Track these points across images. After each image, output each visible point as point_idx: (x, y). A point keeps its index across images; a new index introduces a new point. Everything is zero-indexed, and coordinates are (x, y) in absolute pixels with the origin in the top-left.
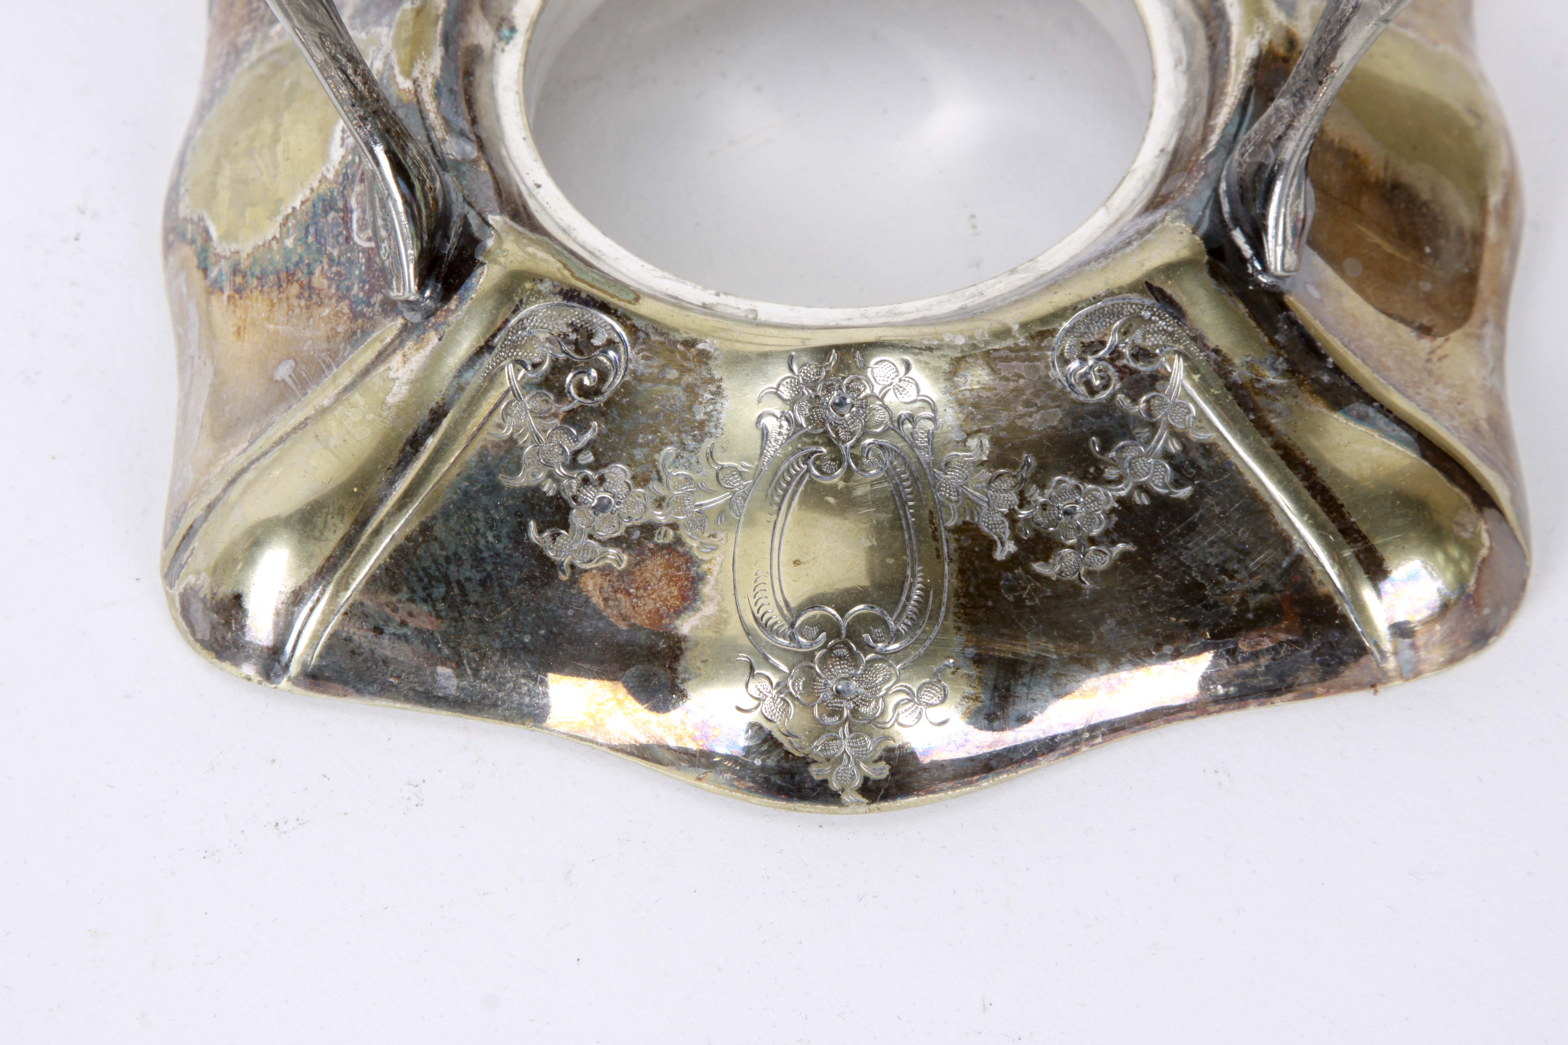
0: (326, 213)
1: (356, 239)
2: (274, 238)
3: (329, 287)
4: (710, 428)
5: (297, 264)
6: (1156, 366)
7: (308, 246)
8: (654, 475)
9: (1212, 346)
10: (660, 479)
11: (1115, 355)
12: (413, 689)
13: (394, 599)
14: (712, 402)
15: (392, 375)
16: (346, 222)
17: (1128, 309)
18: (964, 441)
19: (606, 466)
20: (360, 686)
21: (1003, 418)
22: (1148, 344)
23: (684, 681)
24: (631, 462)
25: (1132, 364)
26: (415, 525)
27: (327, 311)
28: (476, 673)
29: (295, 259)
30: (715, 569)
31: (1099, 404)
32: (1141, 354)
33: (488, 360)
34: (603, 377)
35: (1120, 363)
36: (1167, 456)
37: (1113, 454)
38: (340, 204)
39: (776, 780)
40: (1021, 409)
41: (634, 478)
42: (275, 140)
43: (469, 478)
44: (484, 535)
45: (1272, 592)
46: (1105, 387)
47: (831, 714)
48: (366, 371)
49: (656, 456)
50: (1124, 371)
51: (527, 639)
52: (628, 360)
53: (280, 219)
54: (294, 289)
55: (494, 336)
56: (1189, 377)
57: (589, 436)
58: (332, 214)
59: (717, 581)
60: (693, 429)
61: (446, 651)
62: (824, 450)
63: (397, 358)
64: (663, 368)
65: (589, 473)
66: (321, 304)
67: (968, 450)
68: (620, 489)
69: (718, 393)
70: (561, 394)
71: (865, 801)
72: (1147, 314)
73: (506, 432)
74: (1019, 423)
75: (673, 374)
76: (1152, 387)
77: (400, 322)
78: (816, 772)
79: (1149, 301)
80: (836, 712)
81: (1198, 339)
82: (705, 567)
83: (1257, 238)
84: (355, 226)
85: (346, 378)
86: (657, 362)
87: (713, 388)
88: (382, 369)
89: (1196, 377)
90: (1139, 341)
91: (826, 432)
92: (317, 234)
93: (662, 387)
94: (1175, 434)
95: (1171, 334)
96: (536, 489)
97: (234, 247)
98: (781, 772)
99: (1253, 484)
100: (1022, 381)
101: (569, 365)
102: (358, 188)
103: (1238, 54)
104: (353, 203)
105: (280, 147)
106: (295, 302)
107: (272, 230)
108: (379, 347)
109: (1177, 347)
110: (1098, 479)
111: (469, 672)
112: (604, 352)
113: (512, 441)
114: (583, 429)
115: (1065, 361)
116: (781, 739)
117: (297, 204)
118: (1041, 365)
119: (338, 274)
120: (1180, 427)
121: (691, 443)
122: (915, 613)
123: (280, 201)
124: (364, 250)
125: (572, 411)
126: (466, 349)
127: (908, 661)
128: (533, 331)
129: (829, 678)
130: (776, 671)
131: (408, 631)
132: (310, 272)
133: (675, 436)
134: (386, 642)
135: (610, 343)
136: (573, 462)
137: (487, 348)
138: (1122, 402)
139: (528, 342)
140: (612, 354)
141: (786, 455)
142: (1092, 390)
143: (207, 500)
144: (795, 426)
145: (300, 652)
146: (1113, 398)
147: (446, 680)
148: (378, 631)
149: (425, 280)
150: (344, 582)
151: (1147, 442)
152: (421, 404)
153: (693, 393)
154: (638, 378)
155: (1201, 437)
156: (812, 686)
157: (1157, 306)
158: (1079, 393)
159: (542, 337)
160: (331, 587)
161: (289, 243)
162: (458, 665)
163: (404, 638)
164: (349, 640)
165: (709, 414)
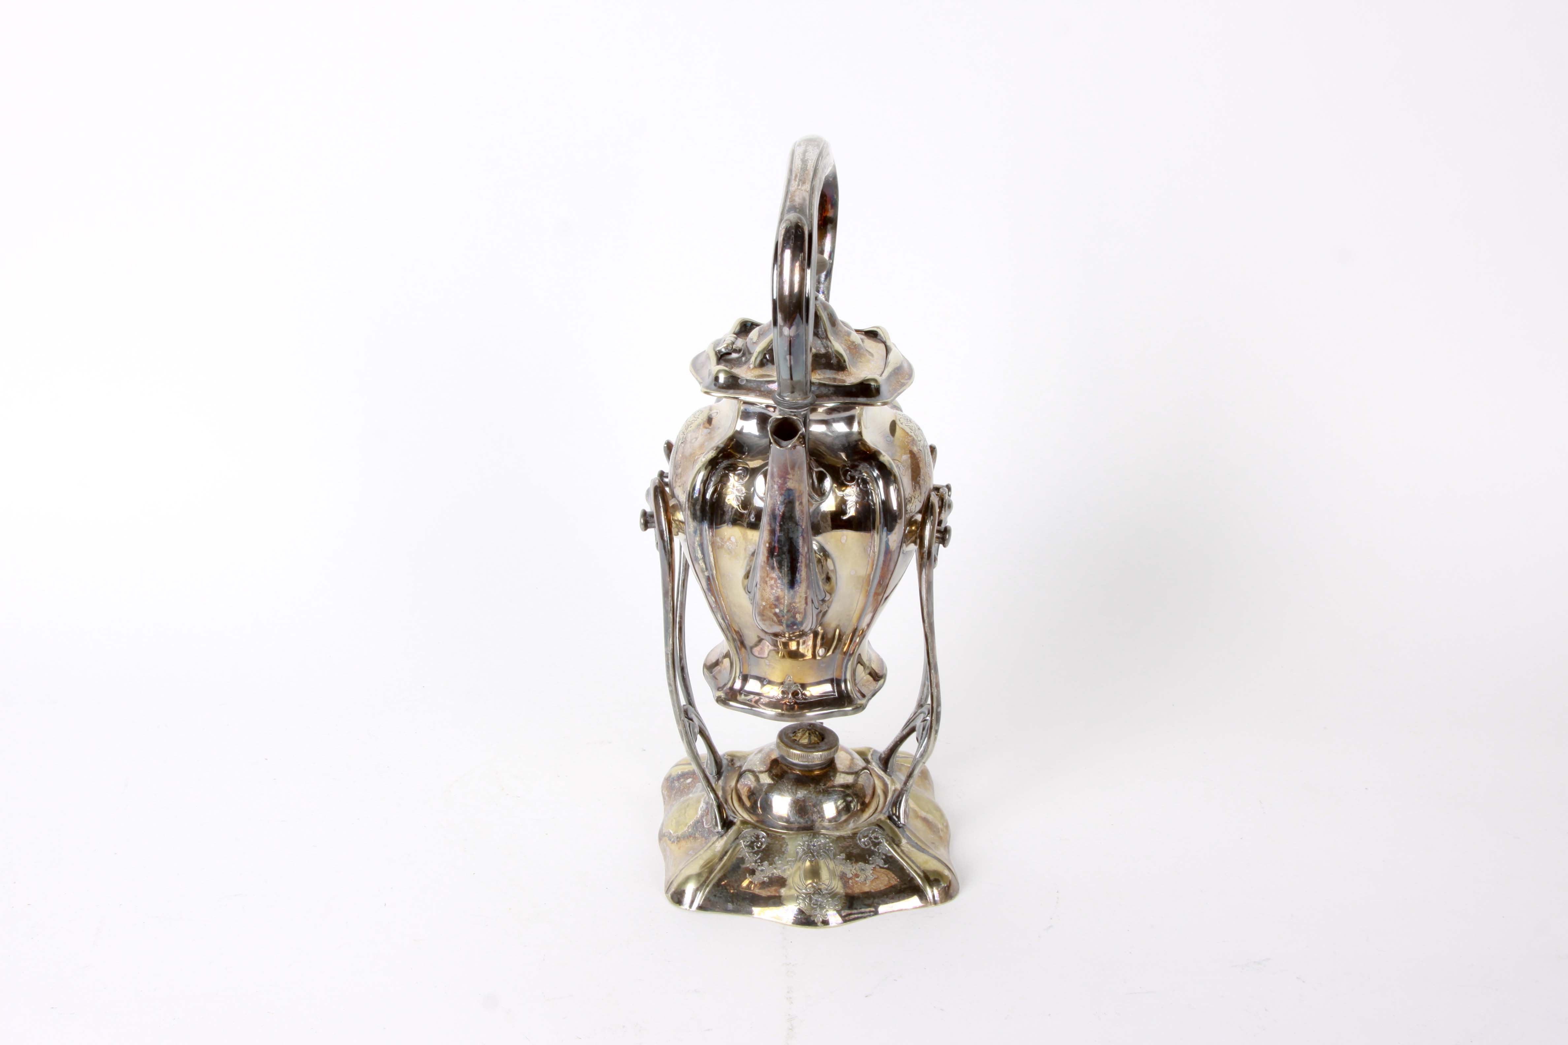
0: (698, 823)
1: (705, 826)
3: (700, 836)
4: (786, 852)
5: (692, 834)
6: (879, 840)
7: (694, 830)
9: (891, 836)
10: (775, 864)
11: (870, 838)
12: (723, 909)
13: (719, 889)
14: (786, 847)
15: (716, 846)
16: (703, 824)
17: (873, 829)
18: (840, 855)
19: (763, 863)
20: (711, 908)
21: (848, 850)
22: (877, 836)
23: (783, 901)
24: (768, 861)
25: (874, 840)
26: (722, 874)
27: (699, 840)
28: (736, 904)
30: (789, 879)
31: (867, 849)
32: (876, 838)
33: (737, 841)
34: (762, 844)
35: (871, 840)
36: (882, 859)
37: (871, 859)
38: (701, 822)
39: (804, 921)
40: (851, 849)
41: (769, 864)
42: (685, 813)
43: (734, 865)
44: (738, 876)
45: (906, 884)
46: (869, 845)
47: (815, 905)
48: (710, 846)
49: (774, 860)
50: (873, 842)
51: (748, 896)
52: (767, 841)
53: (687, 827)
54: (692, 838)
55: (739, 836)
56: (886, 843)
57: (759, 856)
58: (699, 824)
59: (789, 881)
60: (782, 853)
61: (730, 900)
62: (810, 854)
63: (717, 843)
64: (775, 841)
65: (760, 864)
66: (698, 839)
68: (767, 867)
69: (787, 845)
70: (753, 848)
72: (876, 830)
73: (741, 856)
74: (851, 852)
75: (777, 842)
76: (878, 845)
77: (717, 837)
78: (812, 918)
79: (877, 827)
80: (816, 904)
81: (887, 835)
82: (786, 879)
83: (899, 817)
84: (705, 824)
85: (706, 848)
86: (773, 840)
88: (714, 845)
89: (888, 843)
90: (875, 835)
91: (811, 851)
92: (696, 828)
93: (775, 845)
94: (884, 854)
95: (882, 834)
96: (749, 868)
97: (677, 834)
98: (805, 919)
99: (901, 864)
100: (851, 843)
101: (754, 842)
102: (705, 817)
103: (891, 789)
104: (704, 820)
105: (686, 814)
106: (692, 841)
107: (686, 829)
108: (713, 842)
109: (884, 836)
110: (868, 863)
113: (742, 858)
114: (757, 855)
115: (860, 840)
116: (805, 911)
117: (691, 823)
118: (855, 840)
119: (701, 834)
120: (885, 853)
121: (781, 855)
122: (832, 889)
123: (687, 823)
125: (756, 852)
126: (732, 838)
127: (831, 895)
128: (747, 835)
129: (815, 897)
130: (803, 897)
131: (721, 896)
132: (695, 834)
133: (777, 855)
134: (717, 898)
135: (763, 837)
136: (756, 862)
137: (737, 838)
138: (872, 848)
139: (746, 837)
140: (763, 839)
141: (802, 856)
142: (866, 846)
143: (676, 875)
144: (804, 850)
145: (699, 900)
146: (870, 847)
147: (730, 906)
148: (715, 896)
149: (723, 827)
150: (708, 886)
151: (878, 856)
152: (723, 850)
153: (782, 846)
154: (769, 844)
155: (889, 855)
156: (811, 899)
157: (879, 828)
158: (863, 846)
159: (749, 836)
160: (704, 887)
161: (690, 830)
162: (732, 902)
163: (721, 897)
164: (709, 898)
165: (785, 850)
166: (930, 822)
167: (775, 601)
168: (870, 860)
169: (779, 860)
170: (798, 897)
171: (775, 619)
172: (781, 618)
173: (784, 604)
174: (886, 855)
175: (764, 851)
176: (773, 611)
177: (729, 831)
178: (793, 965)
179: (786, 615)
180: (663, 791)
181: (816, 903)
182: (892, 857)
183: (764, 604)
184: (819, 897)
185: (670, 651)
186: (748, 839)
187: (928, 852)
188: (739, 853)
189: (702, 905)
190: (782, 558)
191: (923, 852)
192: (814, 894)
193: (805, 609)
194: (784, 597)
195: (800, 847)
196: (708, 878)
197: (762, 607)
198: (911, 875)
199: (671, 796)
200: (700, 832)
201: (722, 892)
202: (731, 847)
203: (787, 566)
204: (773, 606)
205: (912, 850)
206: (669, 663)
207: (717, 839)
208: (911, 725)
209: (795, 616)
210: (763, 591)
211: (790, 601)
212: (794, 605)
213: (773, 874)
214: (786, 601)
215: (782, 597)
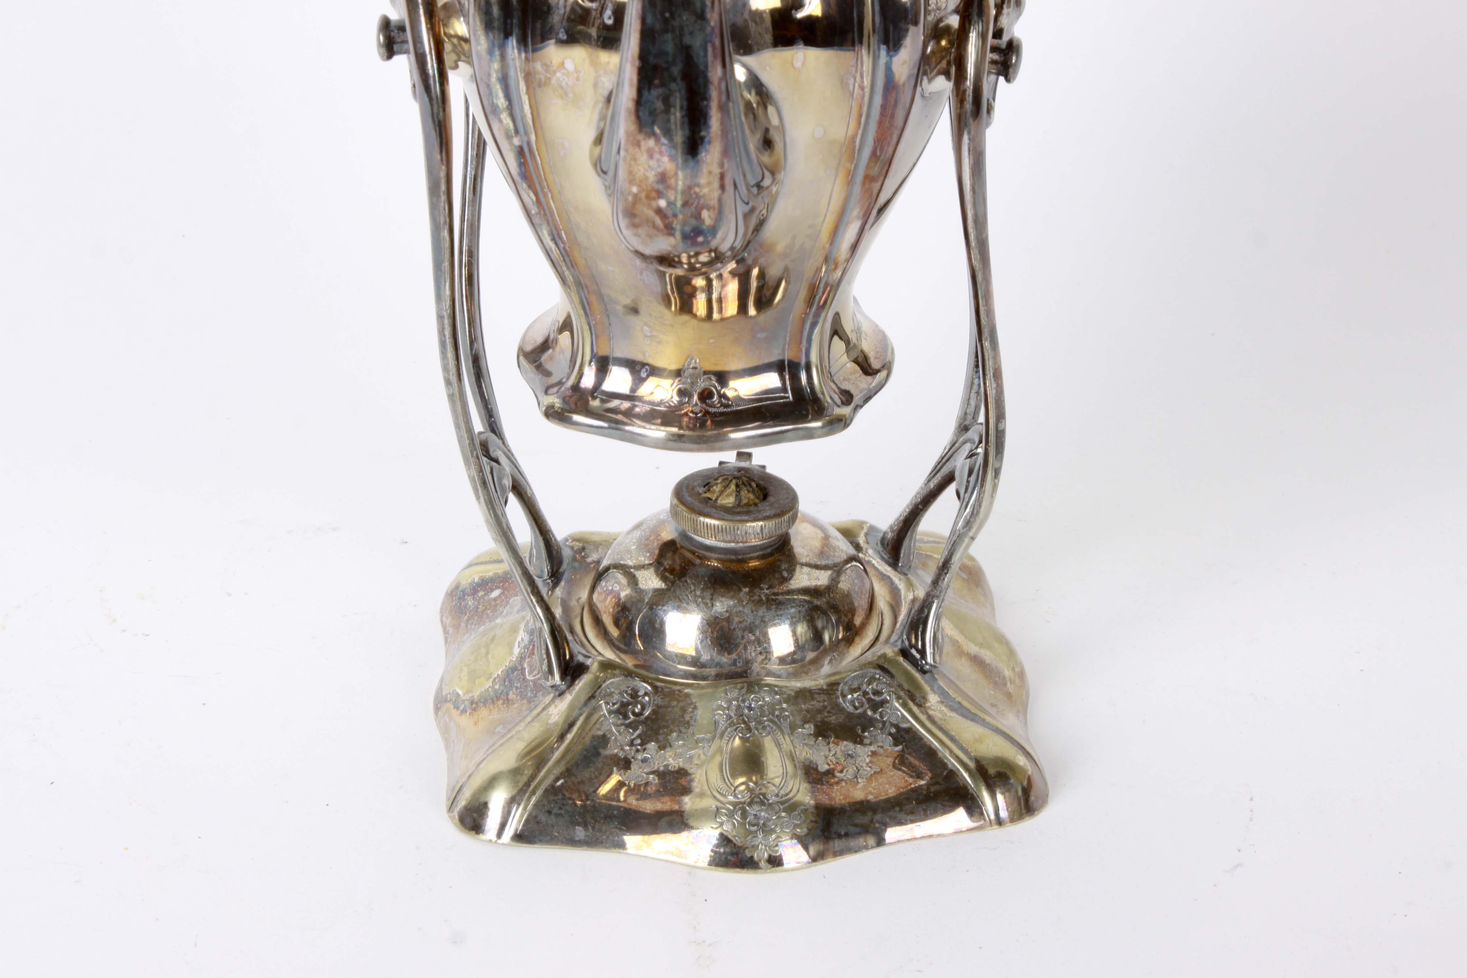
0: (513, 672)
1: (528, 677)
2: (490, 687)
3: (517, 697)
4: (692, 722)
5: (501, 694)
6: (883, 697)
7: (506, 686)
8: (668, 745)
9: (906, 689)
10: (671, 746)
11: (865, 693)
12: (565, 838)
13: (556, 798)
14: (692, 712)
15: (550, 713)
16: (523, 674)
17: (869, 675)
18: (803, 725)
19: (646, 744)
20: (541, 838)
21: (819, 717)
22: (879, 688)
23: (687, 819)
24: (657, 741)
25: (873, 697)
26: (563, 768)
27: (516, 705)
28: (593, 828)
29: (499, 692)
30: (698, 776)
31: (860, 713)
32: (877, 693)
33: (593, 702)
34: (643, 708)
35: (867, 697)
36: (890, 734)
37: (866, 734)
38: (520, 668)
39: (731, 858)
40: (826, 714)
41: (659, 747)
42: (487, 654)
43: (586, 750)
44: (594, 773)
45: (940, 784)
46: (862, 706)
47: (754, 825)
48: (538, 715)
49: (669, 737)
50: (869, 700)
51: (615, 812)
52: (654, 700)
53: (492, 680)
54: (501, 702)
55: (595, 692)
56: (898, 701)
57: (638, 732)
58: (516, 673)
59: (699, 780)
60: (684, 724)
61: (580, 820)
62: (743, 726)
63: (553, 707)
64: (669, 702)
65: (639, 747)
66: (514, 703)
67: (805, 729)
68: (653, 752)
69: (695, 708)
70: (626, 717)
71: (770, 866)
72: (877, 676)
73: (601, 733)
74: (826, 720)
75: (674, 703)
76: (882, 706)
77: (552, 695)
78: (748, 853)
79: (878, 671)
80: (756, 825)
81: (900, 686)
82: (693, 776)
83: (923, 652)
84: (527, 674)
85: (529, 719)
86: (667, 700)
87: (693, 706)
88: (545, 712)
89: (901, 701)
90: (875, 687)
91: (743, 718)
92: (509, 681)
93: (670, 709)
94: (892, 725)
95: (889, 684)
96: (616, 755)
97: (471, 695)
98: (732, 854)
99: (928, 743)
100: (826, 703)
101: (628, 704)
102: (527, 660)
103: (905, 598)
104: (526, 665)
105: (490, 656)
106: (501, 706)
107: (489, 684)
108: (543, 706)
109: (891, 689)
110: (861, 743)
111: (590, 828)
112: (644, 698)
113: (604, 736)
114: (635, 730)
115: (844, 696)
116: (732, 838)
117: (500, 673)
118: (834, 696)
119: (520, 692)
120: (895, 722)
121: (683, 729)
122: (787, 794)
123: (491, 674)
124: (532, 681)
125: (631, 723)
126: (583, 698)
127: (786, 805)
128: (613, 690)
129: (752, 811)
130: (728, 809)
131: (562, 812)
132: (507, 694)
133: (677, 729)
134: (553, 817)
135: (646, 694)
136: (631, 744)
137: (592, 697)
138: (869, 713)
139: (611, 694)
140: (647, 698)
141: (726, 728)
142: (856, 708)
143: (468, 774)
144: (729, 717)
145: (514, 825)
146: (865, 711)
147: (580, 832)
148: (549, 812)
149: (563, 675)
150: (533, 793)
151: (881, 729)
152: (565, 721)
153: (684, 710)
154: (659, 707)
155: (904, 725)
156: (744, 814)
157: (882, 673)
158: (851, 709)
159: (616, 692)
160: (527, 795)
161: (497, 687)
162: (585, 825)
163: (561, 815)
164: (536, 817)
165: (691, 717)
166: (988, 664)
167: (658, 182)
168: (865, 737)
169: (678, 738)
170: (718, 809)
171: (658, 221)
172: (670, 220)
173: (675, 189)
174: (897, 726)
175: (649, 722)
176: (654, 204)
177: (576, 683)
178: (710, 945)
179: (681, 212)
180: (444, 619)
181: (755, 821)
182: (910, 730)
183: (635, 190)
184: (762, 810)
185: (446, 310)
186: (616, 697)
187: (984, 720)
188: (597, 726)
189: (522, 831)
190: (670, 90)
191: (972, 720)
192: (750, 804)
193: (720, 200)
194: (676, 174)
195: (721, 712)
196: (533, 777)
197: (630, 198)
198: (950, 766)
199: (459, 625)
200: (517, 688)
201: (564, 805)
202: (581, 714)
203: (682, 108)
204: (654, 194)
205: (951, 717)
206: (444, 336)
207: (553, 700)
208: (945, 471)
209: (700, 214)
210: (633, 163)
211: (688, 182)
212: (697, 190)
213: (666, 766)
214: (680, 183)
215: (672, 173)
